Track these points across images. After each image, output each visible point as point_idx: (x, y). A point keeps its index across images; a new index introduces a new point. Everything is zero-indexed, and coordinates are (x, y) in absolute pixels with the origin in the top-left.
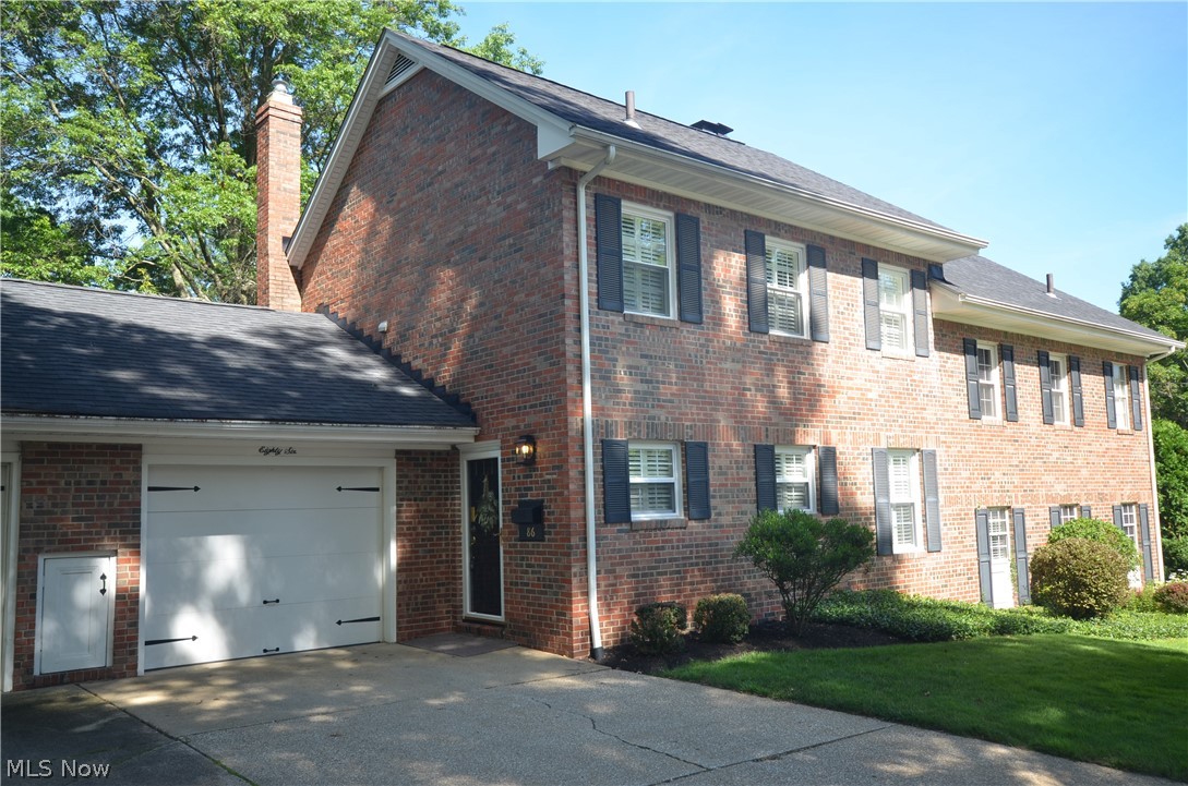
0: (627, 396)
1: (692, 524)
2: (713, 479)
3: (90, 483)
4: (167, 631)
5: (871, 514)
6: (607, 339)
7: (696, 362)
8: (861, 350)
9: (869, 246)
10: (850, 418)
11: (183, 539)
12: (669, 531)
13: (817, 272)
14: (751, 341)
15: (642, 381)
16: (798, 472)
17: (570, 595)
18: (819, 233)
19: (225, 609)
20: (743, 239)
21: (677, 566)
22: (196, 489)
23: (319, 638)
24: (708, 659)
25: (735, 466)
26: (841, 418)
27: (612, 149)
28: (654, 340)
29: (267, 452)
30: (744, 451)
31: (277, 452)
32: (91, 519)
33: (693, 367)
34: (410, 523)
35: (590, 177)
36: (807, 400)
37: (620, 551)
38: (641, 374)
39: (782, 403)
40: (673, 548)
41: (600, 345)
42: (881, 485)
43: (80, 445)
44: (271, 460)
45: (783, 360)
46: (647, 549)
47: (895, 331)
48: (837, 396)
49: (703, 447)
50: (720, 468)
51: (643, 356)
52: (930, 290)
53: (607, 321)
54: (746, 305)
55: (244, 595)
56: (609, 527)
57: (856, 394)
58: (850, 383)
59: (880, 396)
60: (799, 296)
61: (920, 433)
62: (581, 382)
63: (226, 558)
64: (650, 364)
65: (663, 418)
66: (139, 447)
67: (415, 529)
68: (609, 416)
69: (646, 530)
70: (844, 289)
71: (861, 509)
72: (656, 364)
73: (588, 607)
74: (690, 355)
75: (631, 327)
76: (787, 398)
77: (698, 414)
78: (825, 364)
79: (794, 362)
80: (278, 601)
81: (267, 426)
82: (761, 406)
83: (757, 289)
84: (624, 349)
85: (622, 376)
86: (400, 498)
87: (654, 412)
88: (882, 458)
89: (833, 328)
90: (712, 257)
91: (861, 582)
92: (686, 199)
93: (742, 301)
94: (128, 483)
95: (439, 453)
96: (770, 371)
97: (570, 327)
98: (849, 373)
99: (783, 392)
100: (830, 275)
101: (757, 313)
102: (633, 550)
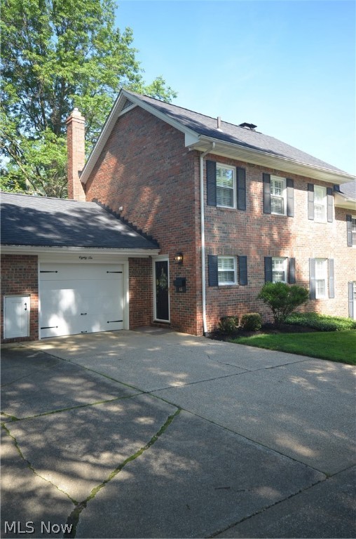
0: (217, 238)
1: (241, 287)
2: (249, 270)
3: (20, 269)
4: (48, 324)
5: (308, 283)
6: (210, 217)
7: (243, 225)
8: (306, 219)
9: (310, 178)
10: (301, 246)
11: (53, 290)
12: (232, 289)
13: (290, 189)
14: (264, 217)
15: (223, 233)
16: (280, 267)
17: (196, 313)
18: (291, 173)
19: (68, 316)
20: (262, 177)
21: (235, 302)
22: (56, 272)
23: (101, 328)
24: (247, 337)
25: (257, 265)
26: (297, 246)
27: (214, 144)
28: (227, 217)
29: (82, 258)
30: (260, 259)
31: (85, 258)
32: (21, 283)
33: (242, 227)
34: (134, 285)
35: (205, 154)
36: (285, 240)
37: (214, 297)
38: (223, 230)
39: (275, 241)
40: (233, 296)
41: (208, 219)
42: (312, 272)
44: (83, 261)
45: (276, 224)
46: (224, 296)
47: (320, 212)
48: (296, 238)
49: (245, 257)
50: (252, 266)
51: (224, 223)
52: (334, 195)
53: (210, 210)
54: (262, 203)
55: (74, 311)
56: (210, 288)
57: (304, 237)
58: (301, 233)
59: (313, 238)
60: (283, 199)
61: (327, 252)
62: (201, 233)
63: (68, 298)
64: (226, 226)
65: (230, 247)
66: (36, 256)
67: (136, 287)
68: (211, 246)
69: (224, 289)
70: (300, 196)
71: (304, 281)
72: (228, 226)
73: (202, 317)
74: (241, 222)
75: (219, 212)
76: (277, 239)
77: (243, 245)
78: (292, 225)
79: (280, 225)
80: (86, 314)
81: (84, 249)
82: (268, 242)
83: (267, 196)
84: (216, 220)
85: (216, 230)
86: (130, 276)
87: (227, 244)
88: (312, 262)
89: (296, 212)
90: (250, 184)
91: (303, 309)
92: (241, 161)
93: (261, 201)
94: (33, 270)
95: (145, 258)
96: (271, 229)
97: (197, 212)
98: (301, 229)
99: (276, 236)
100: (296, 191)
101: (267, 206)
102: (218, 296)
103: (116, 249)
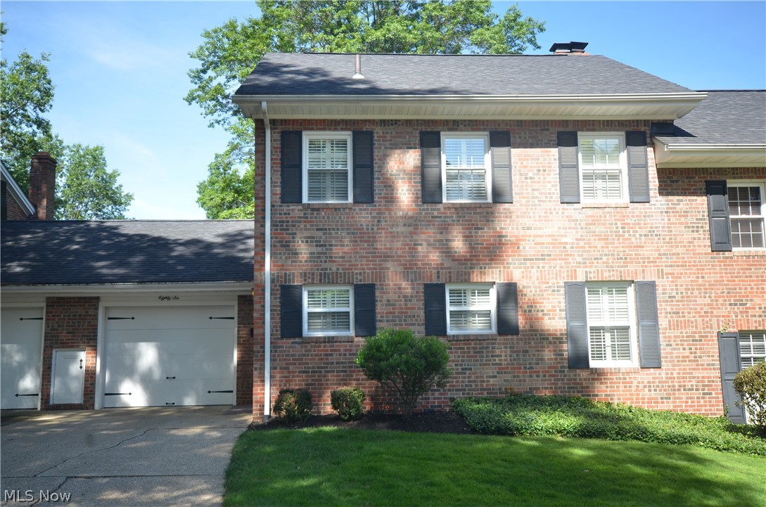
0: (304, 257)
1: (360, 339)
2: (381, 309)
3: (74, 316)
4: (118, 390)
5: (562, 334)
6: (288, 222)
7: (367, 229)
8: (554, 204)
9: (567, 121)
10: (536, 259)
11: (126, 344)
12: (338, 344)
13: (501, 150)
14: (423, 210)
15: (317, 246)
18: (503, 121)
19: (146, 381)
20: (418, 139)
21: (343, 367)
22: (133, 318)
23: (196, 399)
25: (403, 299)
26: (524, 260)
27: (264, 105)
28: (328, 218)
29: (163, 299)
30: (413, 289)
31: (168, 298)
32: (74, 333)
33: (364, 233)
34: (245, 337)
35: (267, 123)
37: (293, 355)
38: (316, 241)
39: (455, 252)
40: (340, 355)
41: (282, 226)
43: (70, 298)
44: (165, 303)
45: (459, 221)
46: (316, 355)
48: (522, 243)
49: (371, 287)
50: (388, 301)
51: (317, 230)
52: (653, 145)
53: (289, 210)
54: (419, 185)
55: (157, 374)
56: (284, 340)
57: (547, 240)
58: (539, 232)
59: (577, 240)
60: (481, 171)
61: (631, 268)
62: (264, 250)
63: (148, 355)
64: (325, 234)
65: (334, 269)
66: (97, 299)
67: (248, 341)
68: (287, 270)
69: (316, 342)
70: (535, 159)
71: (549, 330)
72: (330, 234)
73: (264, 389)
74: (362, 225)
75: (309, 212)
76: (462, 248)
77: (367, 265)
78: (508, 220)
79: (471, 221)
80: (174, 378)
82: (435, 257)
83: (430, 174)
84: (302, 226)
85: (300, 244)
86: (239, 323)
87: (324, 265)
89: (518, 191)
90: (386, 156)
91: (546, 388)
92: (362, 120)
93: (415, 182)
94: (91, 315)
96: (445, 228)
97: (259, 216)
98: (538, 224)
99: (459, 245)
100: (515, 151)
101: (429, 191)
102: (304, 355)
103: (189, 284)
